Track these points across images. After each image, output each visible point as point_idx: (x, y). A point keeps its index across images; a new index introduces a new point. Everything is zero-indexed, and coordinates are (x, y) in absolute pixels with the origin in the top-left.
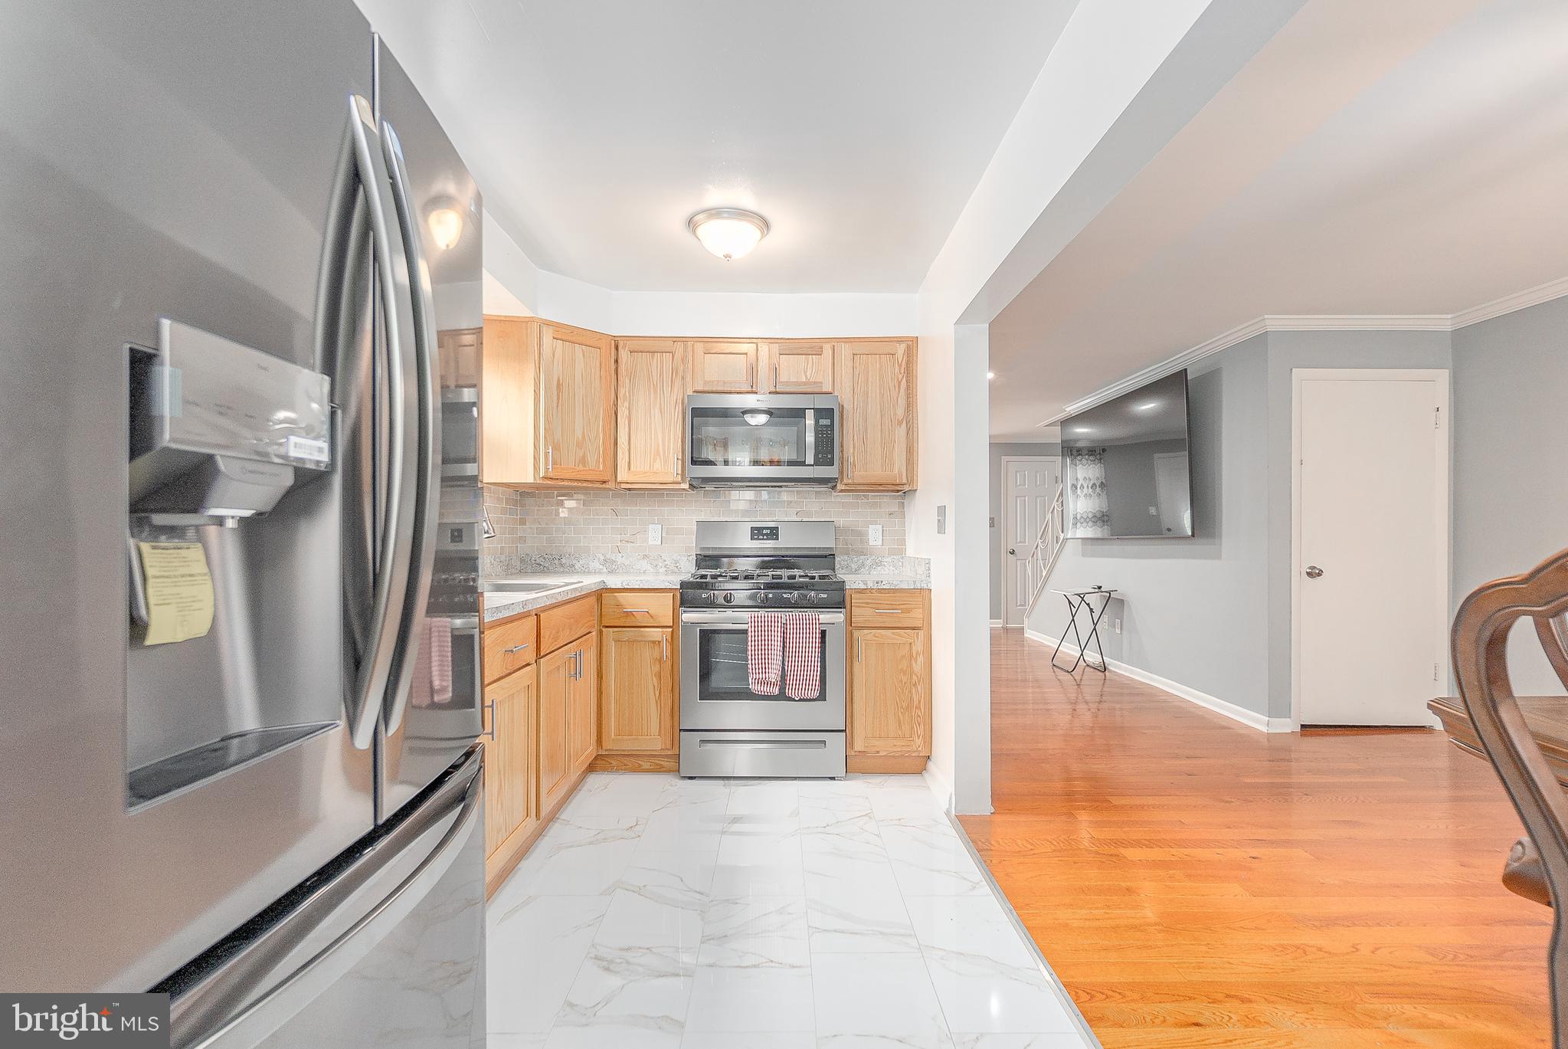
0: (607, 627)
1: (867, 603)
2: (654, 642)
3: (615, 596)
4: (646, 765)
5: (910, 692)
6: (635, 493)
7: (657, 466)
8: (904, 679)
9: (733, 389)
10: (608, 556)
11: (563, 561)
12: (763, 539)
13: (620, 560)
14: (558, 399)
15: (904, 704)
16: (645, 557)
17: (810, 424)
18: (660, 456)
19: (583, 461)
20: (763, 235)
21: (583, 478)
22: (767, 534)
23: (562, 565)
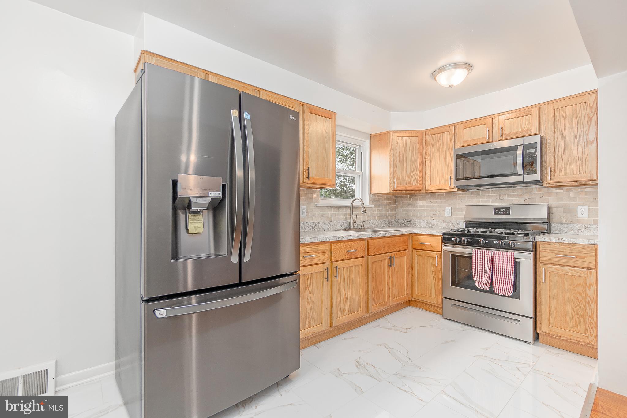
0: (415, 249)
1: (551, 250)
2: (433, 257)
3: (418, 237)
4: (431, 309)
5: (585, 306)
6: (436, 194)
7: (443, 182)
8: (580, 298)
9: (478, 142)
10: (428, 221)
11: (411, 222)
12: (501, 214)
13: (433, 222)
14: (399, 160)
15: (580, 313)
16: (444, 221)
17: (519, 154)
18: (444, 178)
19: (410, 183)
20: (469, 72)
21: (410, 189)
22: (503, 212)
23: (411, 224)
